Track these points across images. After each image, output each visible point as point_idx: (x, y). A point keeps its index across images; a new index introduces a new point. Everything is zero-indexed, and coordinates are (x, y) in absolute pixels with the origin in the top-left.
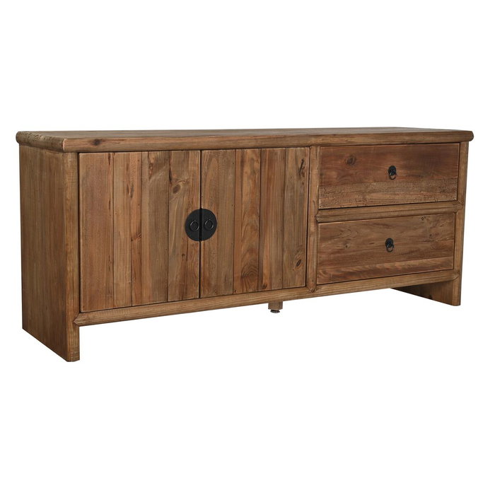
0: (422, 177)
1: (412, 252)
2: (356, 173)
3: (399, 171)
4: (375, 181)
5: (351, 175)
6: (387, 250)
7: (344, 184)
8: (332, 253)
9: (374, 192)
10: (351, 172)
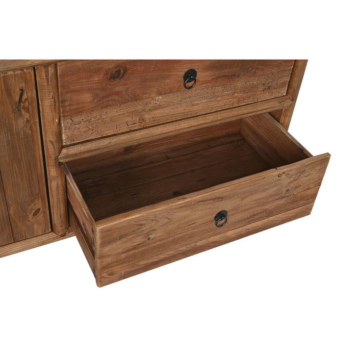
0: (239, 76)
1: (254, 215)
2: (127, 90)
3: (200, 76)
4: (161, 94)
5: (118, 93)
6: (216, 224)
7: (107, 106)
8: (124, 253)
9: (159, 108)
10: (118, 89)
